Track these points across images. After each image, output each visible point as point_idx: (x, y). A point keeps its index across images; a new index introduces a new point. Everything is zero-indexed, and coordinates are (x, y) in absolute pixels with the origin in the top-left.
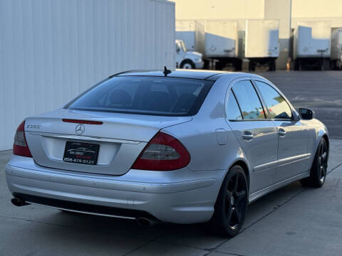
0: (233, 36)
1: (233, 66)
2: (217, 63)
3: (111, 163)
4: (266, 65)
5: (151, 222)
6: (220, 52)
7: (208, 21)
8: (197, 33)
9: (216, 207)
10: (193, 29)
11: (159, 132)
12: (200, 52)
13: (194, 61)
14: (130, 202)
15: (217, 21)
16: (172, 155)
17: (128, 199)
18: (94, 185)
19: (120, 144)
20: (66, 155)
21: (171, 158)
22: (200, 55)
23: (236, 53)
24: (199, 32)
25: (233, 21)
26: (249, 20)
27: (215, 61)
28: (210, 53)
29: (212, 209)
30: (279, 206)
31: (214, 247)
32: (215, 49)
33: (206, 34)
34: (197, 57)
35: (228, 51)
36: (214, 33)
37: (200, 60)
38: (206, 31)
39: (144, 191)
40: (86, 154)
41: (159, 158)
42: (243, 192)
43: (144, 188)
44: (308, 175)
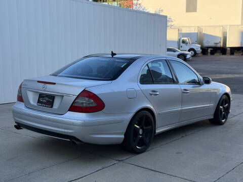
0: (220, 35)
1: (220, 52)
2: (211, 50)
3: (59, 107)
4: (241, 51)
5: (77, 143)
6: (212, 44)
7: (205, 27)
8: (199, 34)
9: (125, 135)
10: (196, 31)
11: (84, 90)
12: (199, 44)
13: (196, 49)
14: (66, 131)
15: (210, 26)
16: (92, 104)
17: (65, 129)
18: (49, 120)
19: (63, 96)
20: (39, 102)
21: (91, 105)
22: (200, 46)
23: (221, 45)
24: (200, 33)
25: (220, 26)
26: (230, 26)
27: (210, 49)
28: (206, 45)
29: (123, 136)
30: (186, 135)
31: (124, 159)
32: (209, 42)
33: (204, 34)
34: (197, 47)
35: (217, 44)
36: (209, 33)
37: (199, 49)
38: (204, 32)
39: (73, 124)
40: (48, 101)
41: (85, 105)
42: (149, 127)
43: (73, 123)
44: (212, 117)
